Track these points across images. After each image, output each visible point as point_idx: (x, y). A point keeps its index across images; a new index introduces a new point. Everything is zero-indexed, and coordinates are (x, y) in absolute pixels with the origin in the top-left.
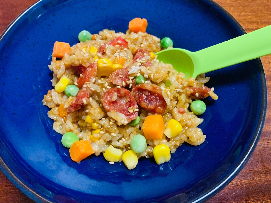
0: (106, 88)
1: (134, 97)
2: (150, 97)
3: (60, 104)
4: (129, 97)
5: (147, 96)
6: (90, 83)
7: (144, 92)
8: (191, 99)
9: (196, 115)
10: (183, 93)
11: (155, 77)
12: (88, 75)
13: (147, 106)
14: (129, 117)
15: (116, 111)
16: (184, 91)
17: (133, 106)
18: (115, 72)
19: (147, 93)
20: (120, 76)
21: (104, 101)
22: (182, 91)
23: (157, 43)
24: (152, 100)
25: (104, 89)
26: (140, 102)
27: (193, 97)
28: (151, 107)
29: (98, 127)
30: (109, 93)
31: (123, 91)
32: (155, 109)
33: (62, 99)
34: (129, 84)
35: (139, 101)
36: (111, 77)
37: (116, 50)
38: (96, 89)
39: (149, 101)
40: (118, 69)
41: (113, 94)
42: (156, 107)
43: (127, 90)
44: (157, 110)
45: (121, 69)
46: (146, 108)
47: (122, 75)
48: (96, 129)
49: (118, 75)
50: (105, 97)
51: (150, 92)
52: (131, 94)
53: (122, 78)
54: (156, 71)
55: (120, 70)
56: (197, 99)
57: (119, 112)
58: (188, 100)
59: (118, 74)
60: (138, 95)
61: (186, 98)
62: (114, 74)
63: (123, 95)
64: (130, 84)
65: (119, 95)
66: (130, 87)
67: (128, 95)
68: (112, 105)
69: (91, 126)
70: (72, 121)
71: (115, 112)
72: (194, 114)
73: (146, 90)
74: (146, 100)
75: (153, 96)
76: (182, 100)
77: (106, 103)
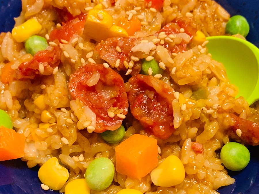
0: (86, 60)
1: (128, 94)
2: (154, 104)
3: (10, 59)
4: (118, 89)
5: (149, 100)
6: (67, 44)
7: (147, 91)
8: (227, 136)
9: (225, 168)
10: (217, 119)
11: (178, 74)
12: (71, 29)
13: (141, 116)
14: (104, 123)
15: (84, 104)
16: (220, 117)
17: (120, 108)
18: (112, 40)
19: (152, 95)
20: (118, 49)
21: (73, 80)
22: (215, 116)
23: (221, 20)
24: (154, 109)
25: (83, 60)
26: (134, 106)
27: (232, 133)
28: (147, 120)
29: (50, 119)
30: (88, 70)
31: (112, 76)
32: (152, 127)
33: (16, 54)
34: (127, 68)
35: (132, 103)
36: (101, 45)
37: (136, 6)
38: (71, 56)
39: (149, 109)
40: (119, 37)
41: (93, 74)
42: (156, 124)
43: (119, 77)
44: (155, 129)
45: (124, 38)
46: (139, 118)
47: (121, 48)
48: (46, 123)
49: (115, 47)
50: (79, 74)
51: (157, 95)
52: (123, 87)
53: (120, 53)
54: (185, 64)
55: (120, 39)
56: (239, 141)
57: (89, 107)
58: (221, 135)
59: (115, 45)
60: (136, 93)
61: (219, 130)
62: (110, 41)
63: (108, 82)
64: (129, 68)
65: (103, 79)
66: (127, 74)
67: (119, 86)
68: (83, 91)
69: (40, 115)
70: (14, 95)
71: (82, 105)
72: (222, 164)
73: (151, 89)
74: (144, 105)
75: (159, 104)
76: (208, 131)
77: (74, 85)
